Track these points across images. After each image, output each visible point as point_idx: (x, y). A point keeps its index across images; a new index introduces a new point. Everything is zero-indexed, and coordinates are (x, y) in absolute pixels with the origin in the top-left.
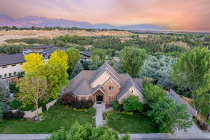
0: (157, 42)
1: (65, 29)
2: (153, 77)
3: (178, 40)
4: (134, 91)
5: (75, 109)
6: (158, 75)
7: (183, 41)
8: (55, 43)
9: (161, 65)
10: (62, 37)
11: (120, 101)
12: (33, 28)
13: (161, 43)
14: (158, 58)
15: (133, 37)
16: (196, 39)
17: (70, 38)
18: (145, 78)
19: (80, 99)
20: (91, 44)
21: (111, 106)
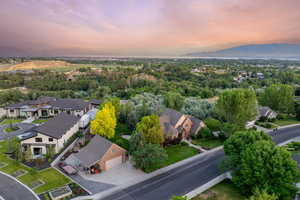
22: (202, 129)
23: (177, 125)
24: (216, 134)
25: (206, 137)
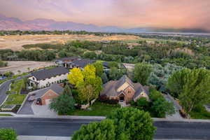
0: (163, 49)
1: (74, 33)
2: (157, 84)
3: (184, 46)
4: (144, 94)
5: (108, 104)
6: (161, 82)
7: (189, 48)
8: (68, 48)
9: (166, 72)
10: (73, 42)
11: (135, 100)
12: (44, 32)
13: (167, 49)
14: (163, 66)
15: (141, 42)
16: (202, 45)
17: (81, 44)
18: (151, 85)
19: (110, 99)
20: (100, 49)
21: (130, 103)
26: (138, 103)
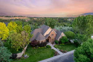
0: (42, 21)
5: (39, 48)
15: (31, 19)
22: (63, 37)
23: (45, 34)
24: (72, 41)
25: (65, 43)
26: (62, 41)
